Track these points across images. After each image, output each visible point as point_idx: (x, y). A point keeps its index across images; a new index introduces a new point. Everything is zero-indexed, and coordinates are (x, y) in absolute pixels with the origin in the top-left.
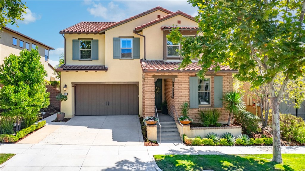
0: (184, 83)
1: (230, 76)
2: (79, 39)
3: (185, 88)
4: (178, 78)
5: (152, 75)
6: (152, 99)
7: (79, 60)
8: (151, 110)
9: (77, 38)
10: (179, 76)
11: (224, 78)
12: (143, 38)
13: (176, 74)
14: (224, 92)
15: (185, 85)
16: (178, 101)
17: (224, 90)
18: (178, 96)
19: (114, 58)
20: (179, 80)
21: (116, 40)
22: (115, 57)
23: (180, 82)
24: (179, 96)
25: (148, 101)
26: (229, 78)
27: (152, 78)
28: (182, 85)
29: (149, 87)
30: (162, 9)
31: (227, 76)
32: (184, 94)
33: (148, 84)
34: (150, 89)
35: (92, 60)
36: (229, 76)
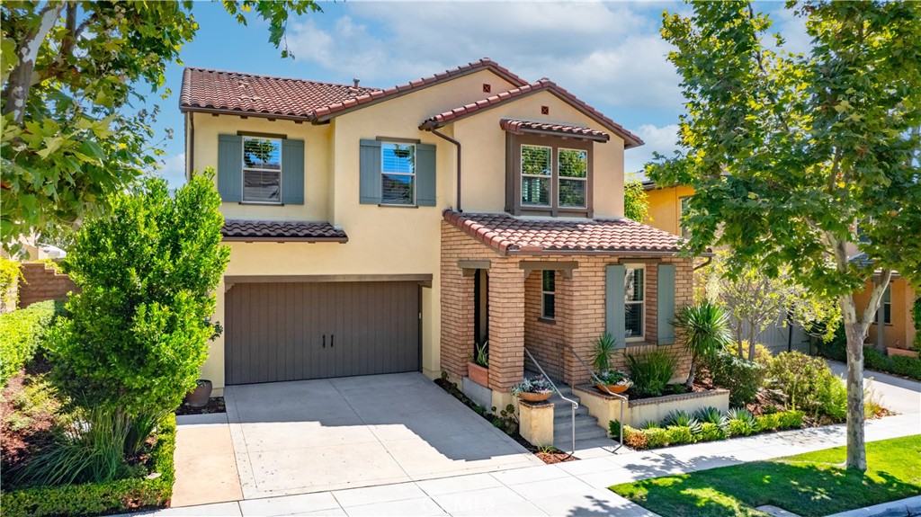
0: (593, 283)
1: (689, 265)
2: (240, 133)
3: (596, 297)
4: (580, 269)
5: (518, 260)
6: (518, 329)
7: (240, 203)
8: (516, 359)
9: (233, 130)
10: (582, 265)
11: (677, 269)
12: (455, 147)
13: (576, 258)
14: (677, 303)
15: (594, 288)
16: (579, 331)
17: (676, 299)
18: (579, 317)
19: (362, 202)
20: (582, 274)
21: (369, 148)
22: (364, 199)
23: (583, 279)
24: (581, 317)
25: (508, 335)
26: (687, 269)
27: (518, 270)
28: (590, 288)
29: (511, 295)
30: (496, 68)
31: (684, 264)
32: (593, 311)
33: (509, 286)
34: (514, 300)
35: (283, 205)
36: (686, 265)
